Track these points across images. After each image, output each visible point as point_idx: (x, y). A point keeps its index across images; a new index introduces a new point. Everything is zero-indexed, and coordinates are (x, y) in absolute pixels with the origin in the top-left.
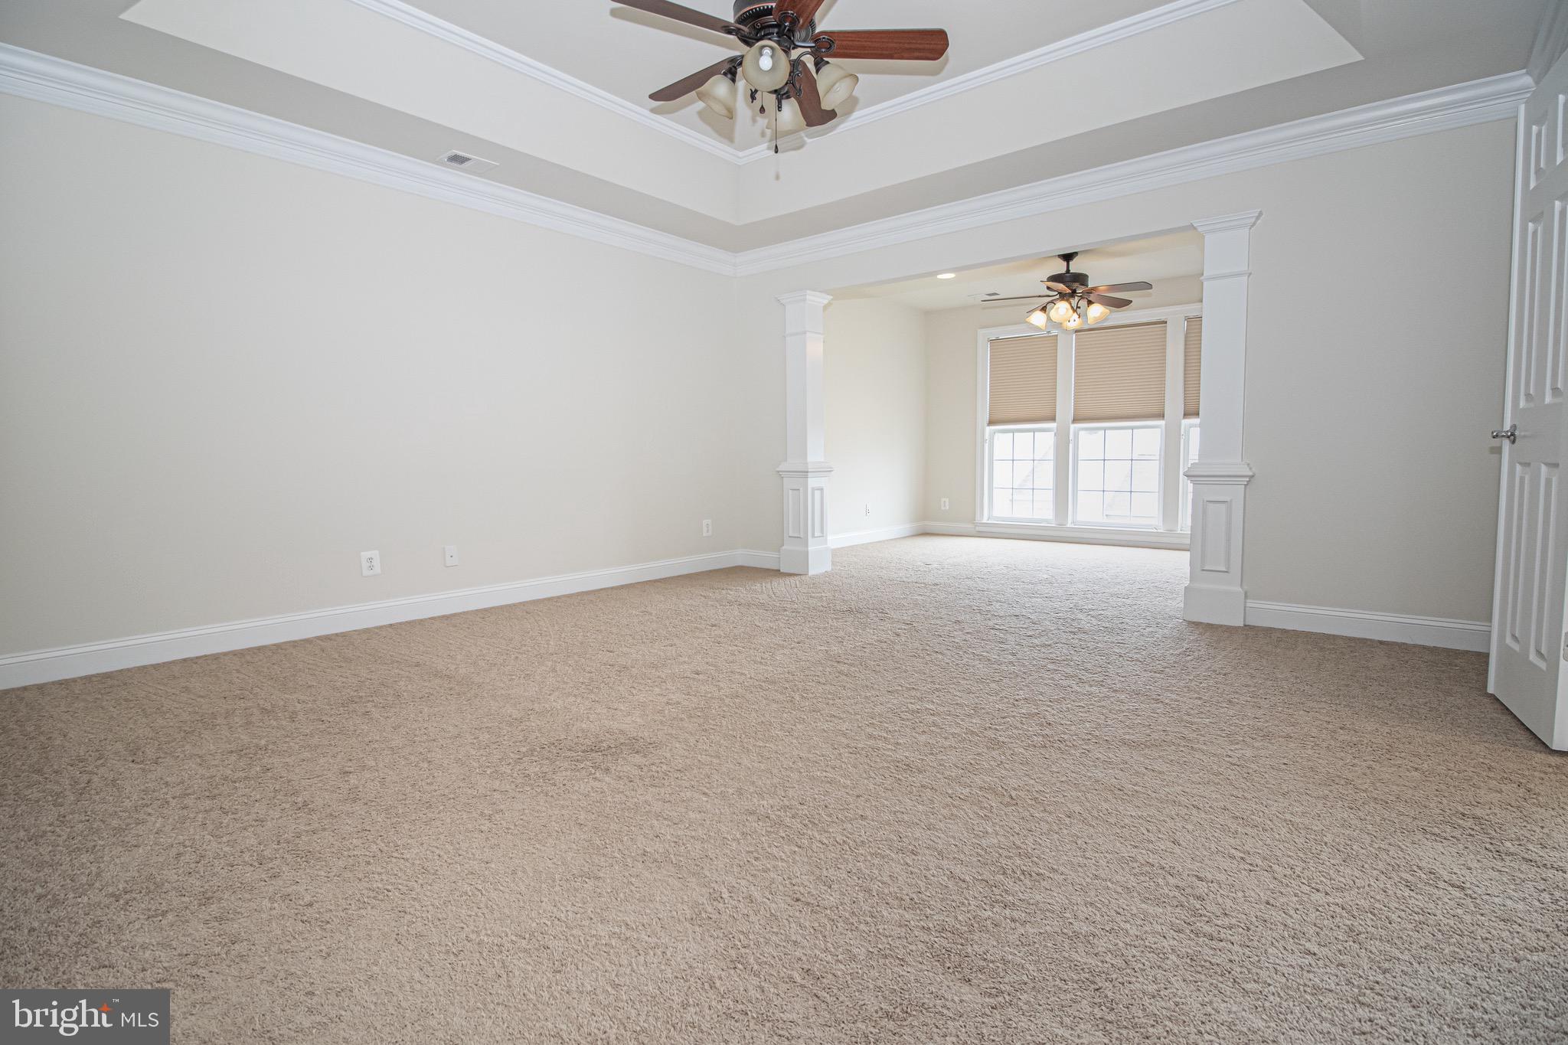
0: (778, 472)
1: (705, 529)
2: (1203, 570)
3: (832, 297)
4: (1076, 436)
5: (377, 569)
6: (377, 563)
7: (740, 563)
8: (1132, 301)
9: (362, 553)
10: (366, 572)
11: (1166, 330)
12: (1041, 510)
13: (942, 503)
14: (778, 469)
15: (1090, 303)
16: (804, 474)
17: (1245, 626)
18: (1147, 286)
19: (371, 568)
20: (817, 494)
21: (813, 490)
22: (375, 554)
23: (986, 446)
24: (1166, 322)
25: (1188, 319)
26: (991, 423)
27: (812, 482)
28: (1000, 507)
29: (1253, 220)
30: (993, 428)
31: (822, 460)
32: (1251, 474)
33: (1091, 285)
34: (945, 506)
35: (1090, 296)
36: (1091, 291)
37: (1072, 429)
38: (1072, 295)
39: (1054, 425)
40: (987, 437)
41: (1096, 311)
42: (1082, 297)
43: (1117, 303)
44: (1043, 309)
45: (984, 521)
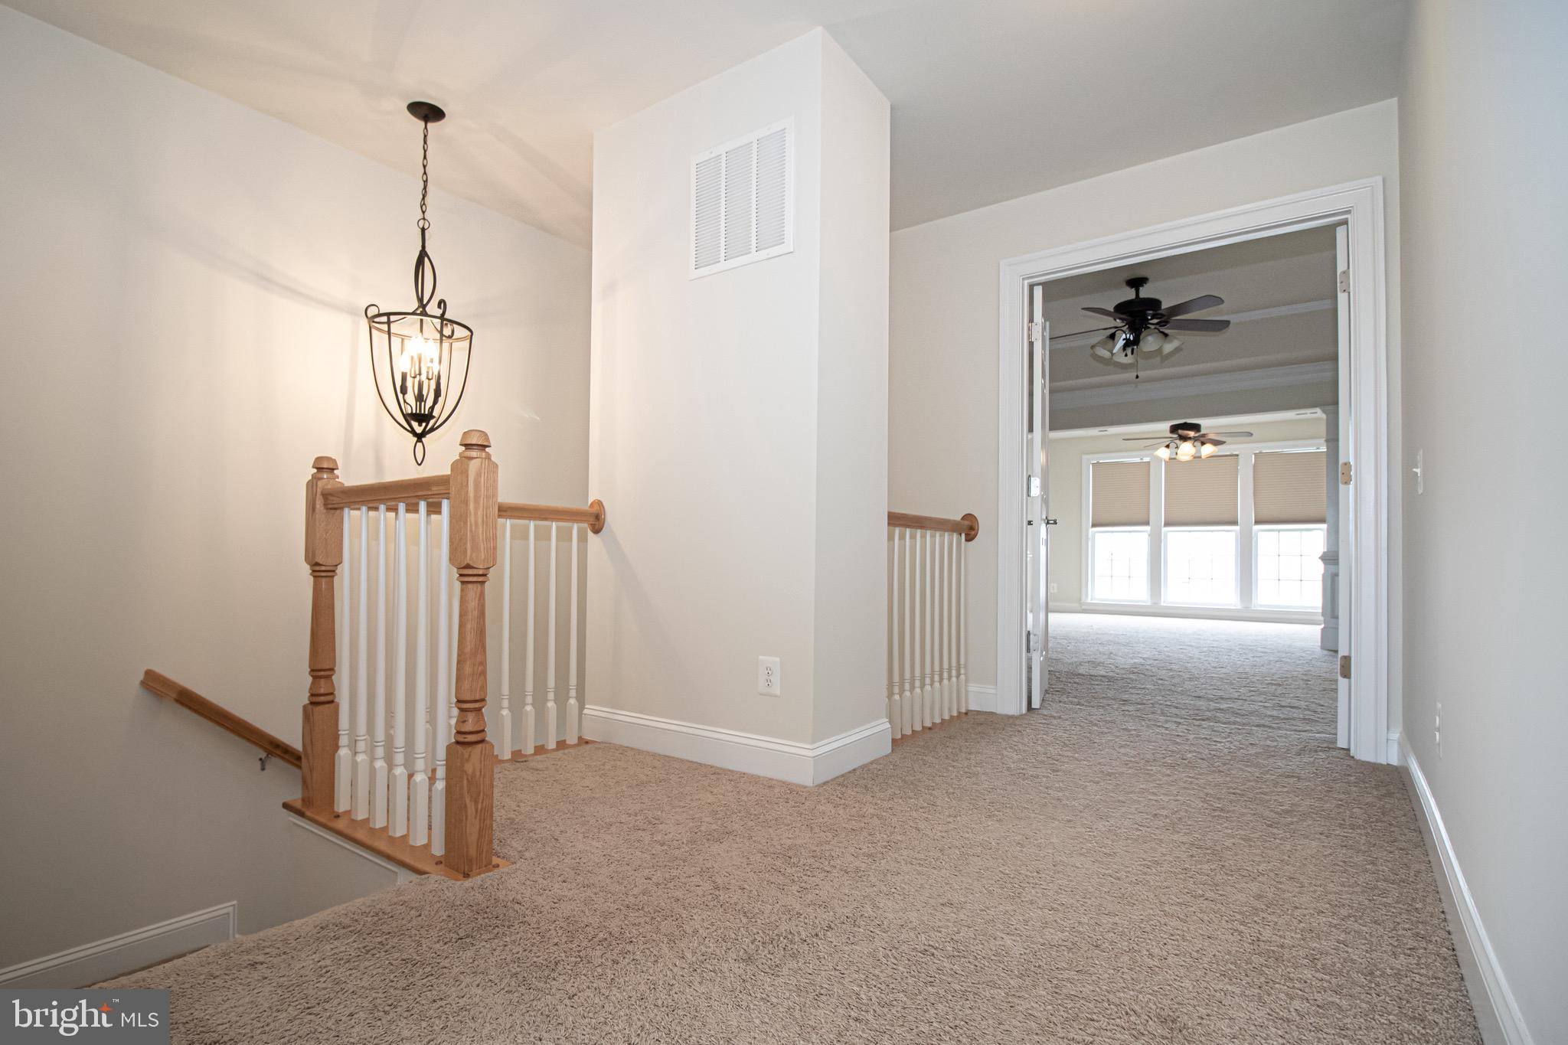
4: (1167, 537)
8: (1224, 441)
11: (1239, 459)
12: (1139, 592)
23: (1090, 542)
24: (1238, 455)
25: (1256, 454)
26: (1094, 524)
28: (1100, 591)
30: (1094, 529)
33: (1203, 431)
35: (1202, 439)
36: (1204, 436)
37: (1163, 531)
38: (1190, 438)
39: (1147, 528)
40: (1090, 536)
41: (1208, 450)
42: (1195, 439)
43: (1216, 443)
44: (1168, 446)
45: (1089, 601)
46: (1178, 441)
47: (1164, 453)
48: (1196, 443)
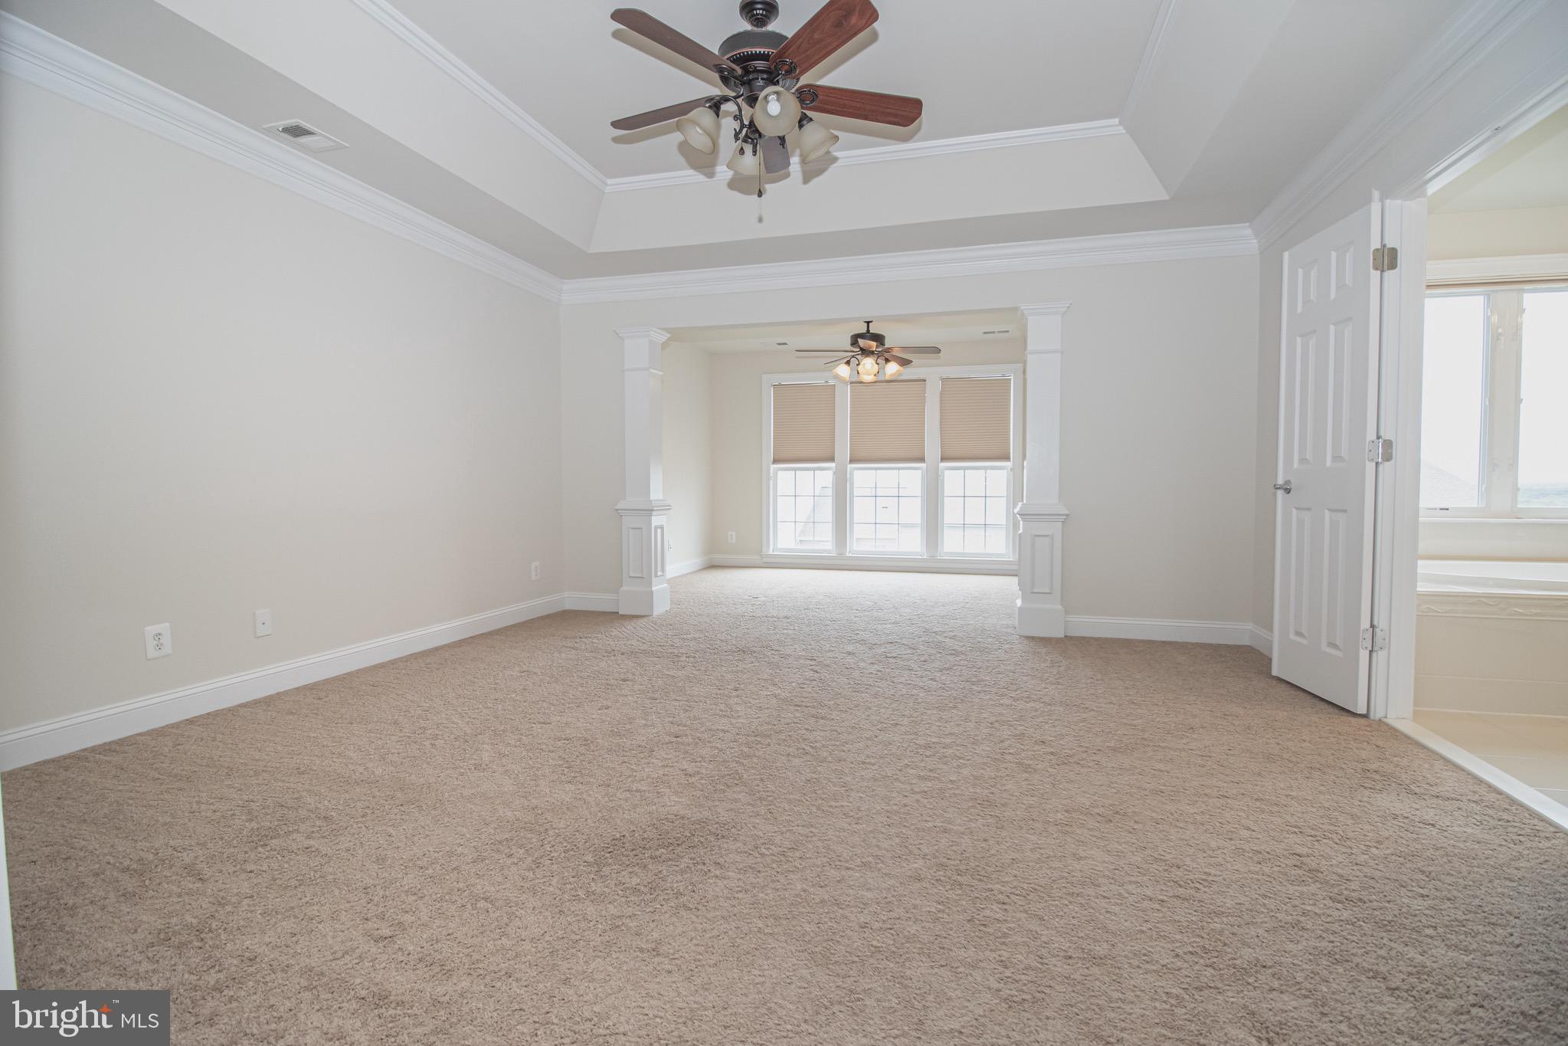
0: (617, 510)
1: (533, 573)
2: (1033, 593)
3: (669, 335)
4: (852, 474)
5: (167, 649)
6: (166, 641)
7: (568, 606)
8: (912, 362)
9: (146, 628)
10: (152, 653)
11: (925, 387)
12: (823, 542)
13: (729, 536)
14: (617, 507)
15: (887, 360)
16: (649, 512)
17: (1066, 636)
18: (936, 350)
19: (159, 647)
20: (659, 531)
21: (656, 528)
22: (164, 628)
23: (771, 482)
24: (925, 381)
25: (943, 379)
26: (776, 461)
27: (656, 520)
28: (784, 539)
29: (1065, 309)
30: (775, 466)
31: (661, 498)
32: (1068, 513)
33: (888, 345)
34: (732, 539)
35: (887, 355)
36: (888, 350)
37: (848, 469)
38: (872, 353)
39: (833, 465)
40: (772, 475)
41: (892, 368)
42: (879, 355)
43: (904, 363)
44: (848, 363)
45: (771, 552)
46: (859, 357)
47: (843, 371)
48: (879, 361)
